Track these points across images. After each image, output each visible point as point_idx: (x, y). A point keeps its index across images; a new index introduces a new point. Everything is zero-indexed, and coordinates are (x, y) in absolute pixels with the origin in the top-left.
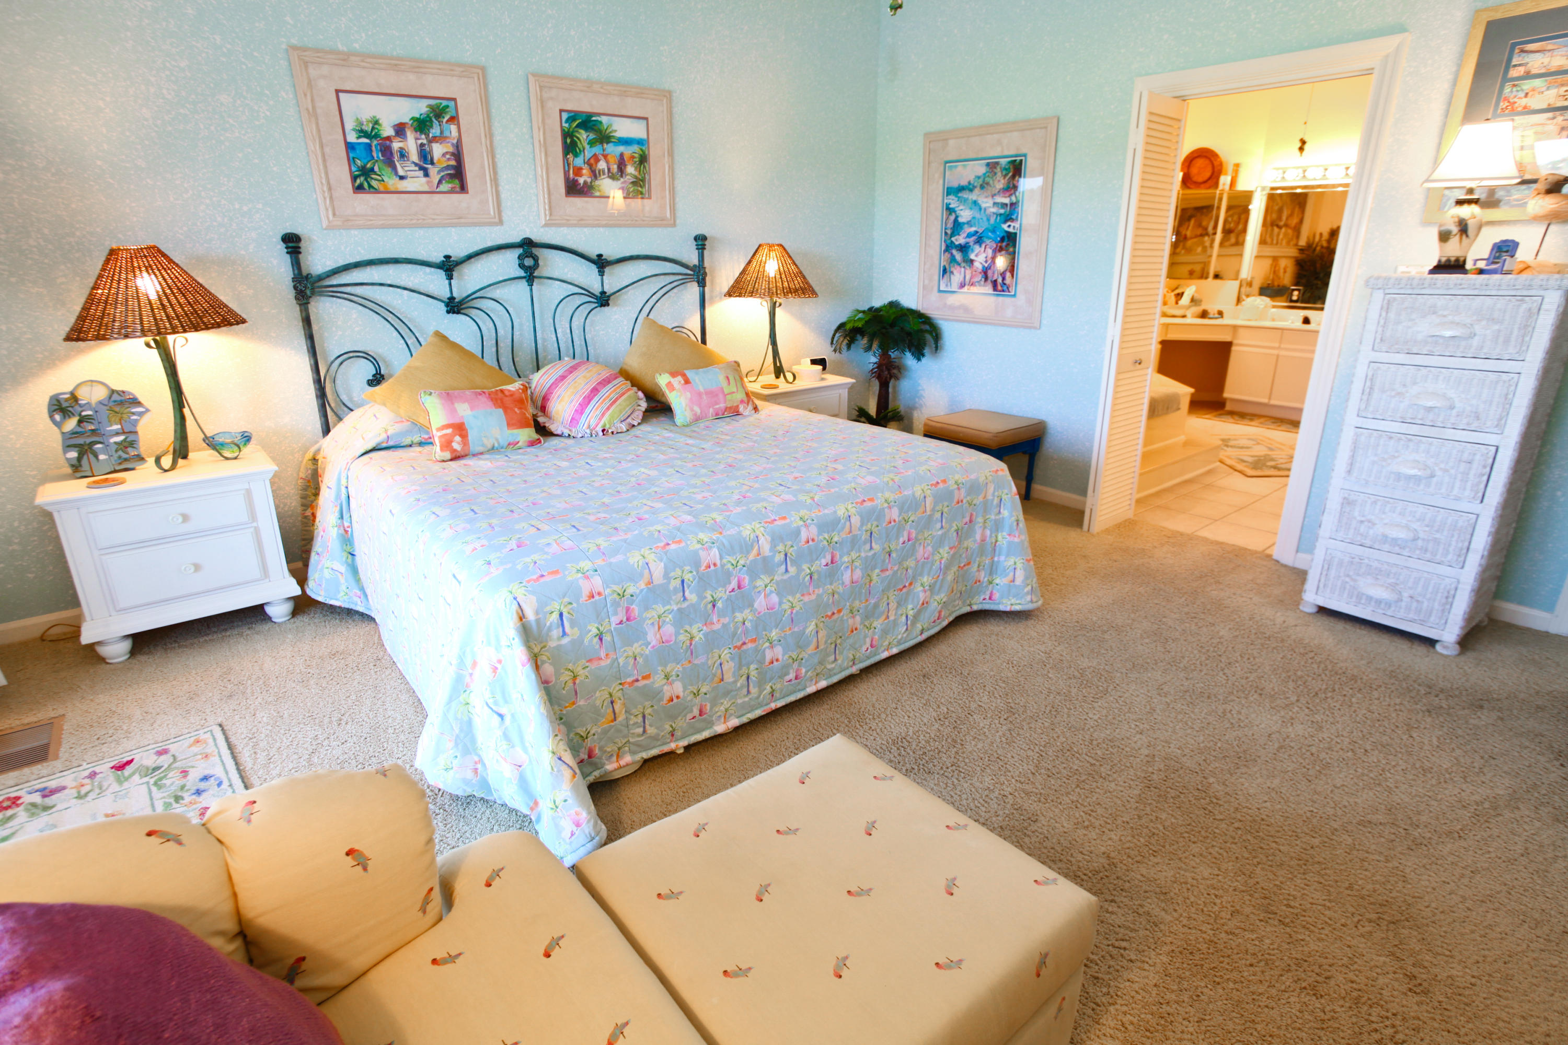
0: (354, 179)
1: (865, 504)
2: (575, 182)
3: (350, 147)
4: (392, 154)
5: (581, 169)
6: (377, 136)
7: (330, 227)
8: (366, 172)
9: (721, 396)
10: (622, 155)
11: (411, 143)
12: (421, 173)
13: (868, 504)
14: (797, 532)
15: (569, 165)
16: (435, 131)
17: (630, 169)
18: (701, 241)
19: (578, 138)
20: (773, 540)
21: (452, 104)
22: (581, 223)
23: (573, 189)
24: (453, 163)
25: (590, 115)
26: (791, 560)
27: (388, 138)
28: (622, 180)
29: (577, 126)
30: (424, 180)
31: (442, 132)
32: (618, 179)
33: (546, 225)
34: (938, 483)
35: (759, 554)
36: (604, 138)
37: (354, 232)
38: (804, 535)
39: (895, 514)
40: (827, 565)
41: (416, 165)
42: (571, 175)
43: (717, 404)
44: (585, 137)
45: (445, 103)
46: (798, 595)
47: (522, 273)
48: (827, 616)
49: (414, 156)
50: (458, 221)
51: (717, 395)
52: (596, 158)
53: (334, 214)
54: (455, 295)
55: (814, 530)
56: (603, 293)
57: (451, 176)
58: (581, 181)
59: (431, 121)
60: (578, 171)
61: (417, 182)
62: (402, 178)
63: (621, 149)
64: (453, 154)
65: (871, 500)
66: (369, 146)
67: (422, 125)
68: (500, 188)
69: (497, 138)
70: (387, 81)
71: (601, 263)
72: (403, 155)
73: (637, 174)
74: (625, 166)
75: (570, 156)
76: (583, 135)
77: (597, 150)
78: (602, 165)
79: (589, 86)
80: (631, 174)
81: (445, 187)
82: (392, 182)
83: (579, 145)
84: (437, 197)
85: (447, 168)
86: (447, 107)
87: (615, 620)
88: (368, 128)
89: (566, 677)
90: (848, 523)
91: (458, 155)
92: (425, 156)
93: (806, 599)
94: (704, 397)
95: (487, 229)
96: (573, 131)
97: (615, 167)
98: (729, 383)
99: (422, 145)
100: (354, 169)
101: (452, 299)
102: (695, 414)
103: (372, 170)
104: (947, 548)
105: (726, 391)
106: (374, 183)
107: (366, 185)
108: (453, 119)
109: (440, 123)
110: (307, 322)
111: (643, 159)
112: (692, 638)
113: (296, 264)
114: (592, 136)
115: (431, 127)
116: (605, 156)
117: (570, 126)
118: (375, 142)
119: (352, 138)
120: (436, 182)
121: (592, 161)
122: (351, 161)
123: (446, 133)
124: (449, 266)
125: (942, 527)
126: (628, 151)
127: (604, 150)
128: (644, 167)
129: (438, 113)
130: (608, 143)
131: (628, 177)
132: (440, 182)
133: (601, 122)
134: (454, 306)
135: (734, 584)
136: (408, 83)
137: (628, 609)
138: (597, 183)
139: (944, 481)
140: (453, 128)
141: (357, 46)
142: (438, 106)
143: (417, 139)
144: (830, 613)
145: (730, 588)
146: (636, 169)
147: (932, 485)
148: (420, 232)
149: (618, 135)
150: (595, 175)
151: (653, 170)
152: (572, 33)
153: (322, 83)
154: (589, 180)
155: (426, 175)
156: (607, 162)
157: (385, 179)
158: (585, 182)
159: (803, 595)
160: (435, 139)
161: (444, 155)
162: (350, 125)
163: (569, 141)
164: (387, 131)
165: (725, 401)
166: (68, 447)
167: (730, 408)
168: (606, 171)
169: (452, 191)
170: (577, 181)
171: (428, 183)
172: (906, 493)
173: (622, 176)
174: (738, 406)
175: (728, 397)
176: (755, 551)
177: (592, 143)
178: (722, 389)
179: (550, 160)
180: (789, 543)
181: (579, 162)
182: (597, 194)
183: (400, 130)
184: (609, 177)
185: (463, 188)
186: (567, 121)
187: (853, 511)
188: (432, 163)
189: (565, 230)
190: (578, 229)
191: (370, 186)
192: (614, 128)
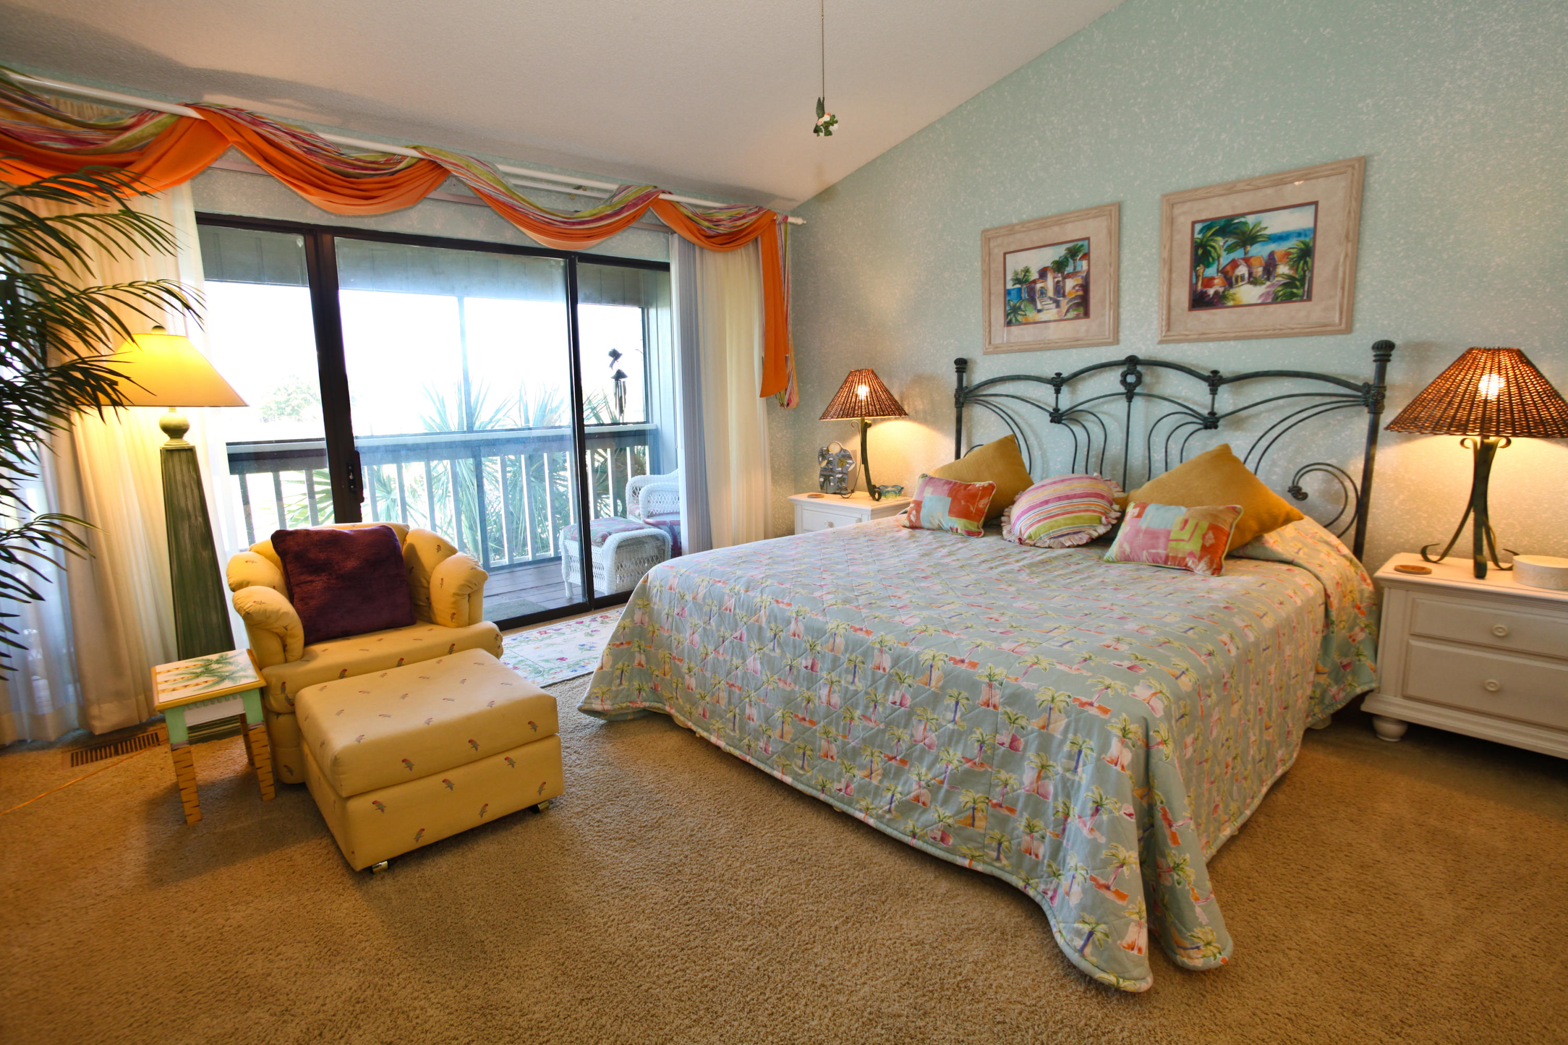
0: (1007, 315)
1: (859, 633)
2: (1203, 294)
3: (1007, 293)
4: (1034, 293)
5: (1213, 278)
6: (1026, 281)
7: (985, 353)
8: (1015, 310)
9: (1162, 540)
10: (1272, 255)
11: (1050, 283)
12: (1054, 306)
13: (861, 635)
14: (789, 623)
15: (1197, 277)
16: (1069, 269)
17: (1283, 269)
18: (1384, 351)
19: (1213, 247)
20: (769, 616)
21: (1086, 243)
22: (1203, 338)
23: (1199, 301)
24: (1081, 293)
25: (1229, 220)
26: (778, 642)
27: (1034, 282)
28: (1268, 283)
29: (1213, 234)
30: (1055, 311)
31: (1075, 268)
32: (1262, 284)
33: (1161, 342)
34: (963, 661)
35: (757, 621)
36: (1247, 238)
37: (1002, 356)
38: (793, 626)
39: (887, 662)
40: (806, 667)
41: (1051, 298)
42: (1199, 287)
43: (1154, 548)
44: (1221, 244)
45: (1080, 243)
46: (776, 677)
47: (1122, 389)
48: (796, 716)
49: (1051, 293)
50: (1075, 343)
51: (1158, 538)
52: (1234, 264)
53: (990, 343)
54: (1060, 406)
55: (801, 629)
56: (1212, 413)
57: (1077, 305)
58: (1211, 292)
59: (1067, 261)
60: (1209, 282)
61: (1051, 313)
62: (1039, 311)
63: (1272, 247)
64: (1081, 286)
65: (868, 632)
66: (1020, 289)
67: (1059, 266)
68: (1121, 310)
69: (1125, 264)
70: (1037, 237)
71: (1215, 381)
72: (1043, 292)
73: (1291, 273)
74: (1275, 266)
75: (1200, 269)
76: (1220, 242)
77: (1238, 254)
78: (1242, 270)
79: (1230, 189)
80: (1282, 275)
81: (1071, 314)
82: (1032, 315)
83: (1214, 255)
84: (1063, 324)
85: (1075, 298)
86: (1082, 246)
87: (676, 612)
88: (1021, 276)
89: (651, 628)
90: (831, 640)
91: (1085, 287)
92: (1059, 290)
93: (781, 685)
94: (1141, 535)
95: (1103, 349)
96: (1208, 240)
97: (1260, 270)
98: (1183, 529)
99: (1058, 282)
100: (1008, 308)
101: (1056, 410)
102: (1124, 552)
103: (1019, 308)
104: (959, 754)
105: (1173, 536)
106: (1019, 318)
107: (1014, 320)
108: (1086, 256)
109: (1074, 260)
110: (959, 420)
111: (1306, 253)
112: (707, 654)
113: (960, 380)
114: (1231, 241)
115: (1067, 266)
116: (1247, 260)
117: (1204, 237)
118: (1024, 286)
119: (1009, 286)
120: (1064, 311)
121: (1228, 268)
122: (1006, 303)
123: (1078, 269)
124: (1058, 382)
125: (954, 721)
126: (1279, 248)
127: (1246, 253)
128: (1306, 263)
129: (1073, 253)
130: (1251, 245)
131: (1277, 279)
132: (1068, 311)
133: (1245, 223)
134: (1057, 417)
135: (738, 634)
136: (1056, 234)
137: (683, 609)
138: (1232, 291)
139: (974, 665)
140: (1085, 263)
141: (1024, 216)
142: (1074, 247)
143: (1054, 278)
144: (800, 716)
145: (735, 635)
146: (1291, 268)
147: (951, 659)
148: (1048, 354)
149: (1268, 232)
150: (1230, 282)
151: (1317, 264)
152: (1223, 136)
153: (996, 251)
154: (1221, 290)
155: (1058, 306)
156: (1249, 266)
157: (1027, 313)
158: (1216, 293)
159: (780, 679)
160: (1069, 276)
161: (1074, 288)
162: (1009, 276)
163: (1200, 252)
164: (1034, 276)
165: (1166, 548)
166: (821, 475)
167: (1175, 558)
168: (1246, 276)
169: (1077, 318)
170: (1206, 292)
171: (1058, 313)
172: (911, 648)
173: (1268, 279)
174: (1184, 559)
175: (1173, 544)
176: (755, 618)
177: (1230, 249)
178: (1169, 532)
179: (1174, 275)
180: (781, 627)
181: (1211, 272)
182: (1231, 303)
183: (1043, 273)
184: (1250, 282)
185: (1086, 314)
186: (1201, 231)
187: (841, 631)
188: (1064, 296)
189: (1185, 346)
190: (1201, 344)
191: (1017, 320)
192: (1263, 225)
